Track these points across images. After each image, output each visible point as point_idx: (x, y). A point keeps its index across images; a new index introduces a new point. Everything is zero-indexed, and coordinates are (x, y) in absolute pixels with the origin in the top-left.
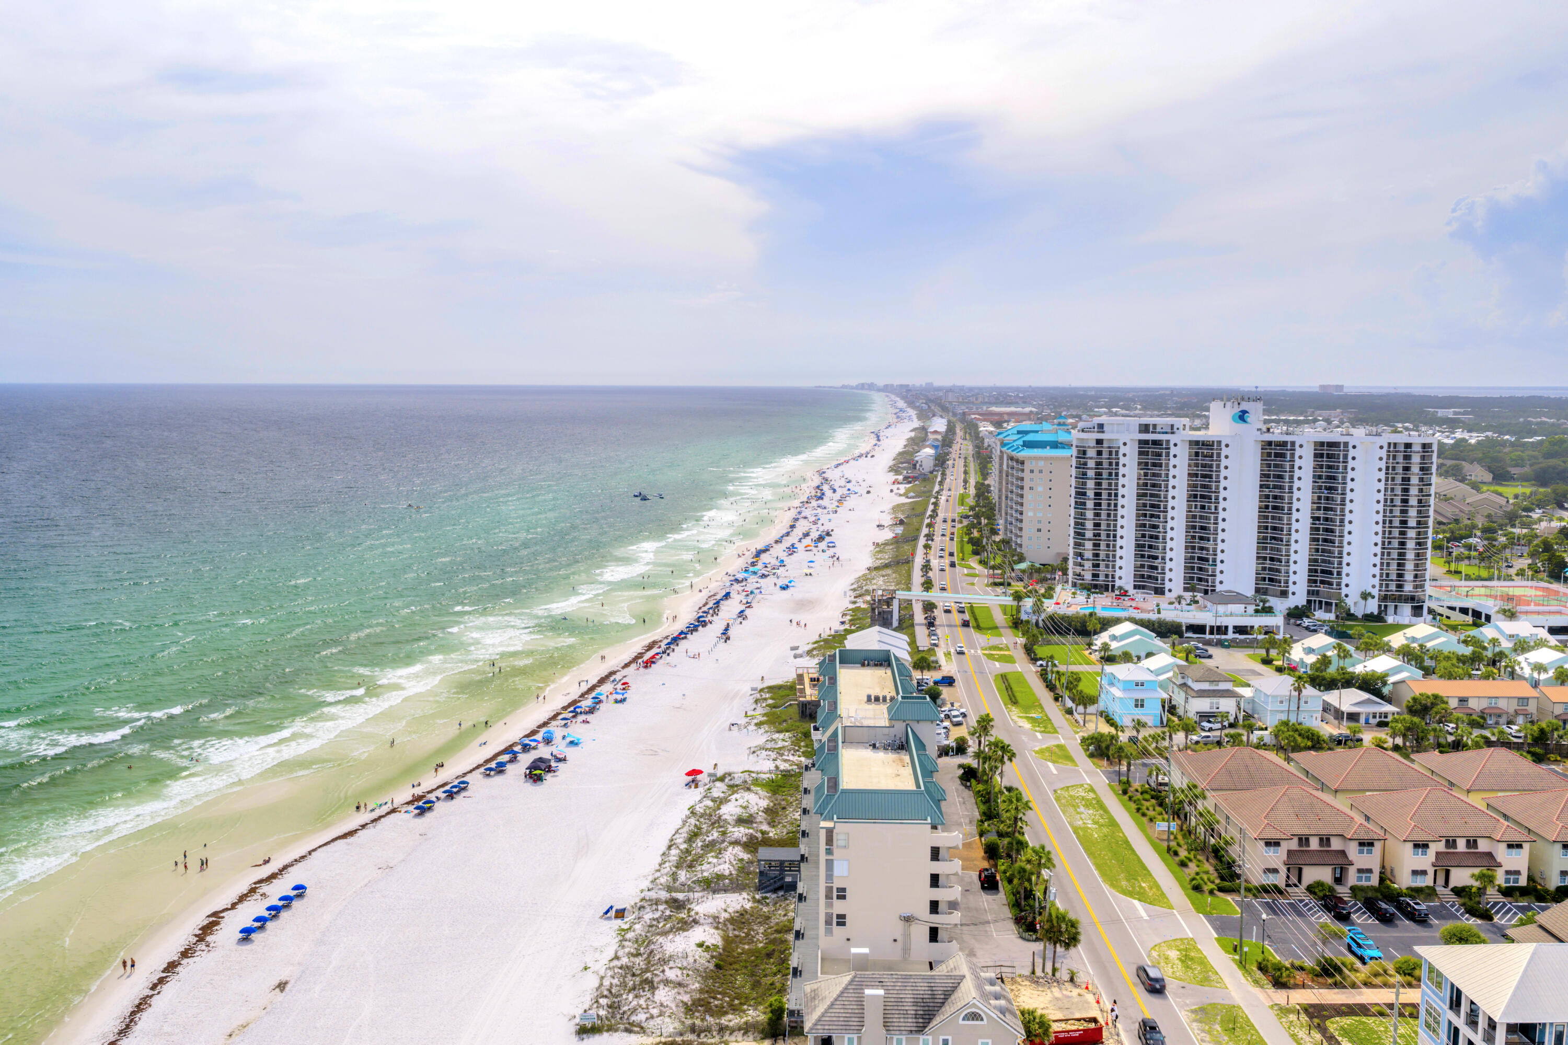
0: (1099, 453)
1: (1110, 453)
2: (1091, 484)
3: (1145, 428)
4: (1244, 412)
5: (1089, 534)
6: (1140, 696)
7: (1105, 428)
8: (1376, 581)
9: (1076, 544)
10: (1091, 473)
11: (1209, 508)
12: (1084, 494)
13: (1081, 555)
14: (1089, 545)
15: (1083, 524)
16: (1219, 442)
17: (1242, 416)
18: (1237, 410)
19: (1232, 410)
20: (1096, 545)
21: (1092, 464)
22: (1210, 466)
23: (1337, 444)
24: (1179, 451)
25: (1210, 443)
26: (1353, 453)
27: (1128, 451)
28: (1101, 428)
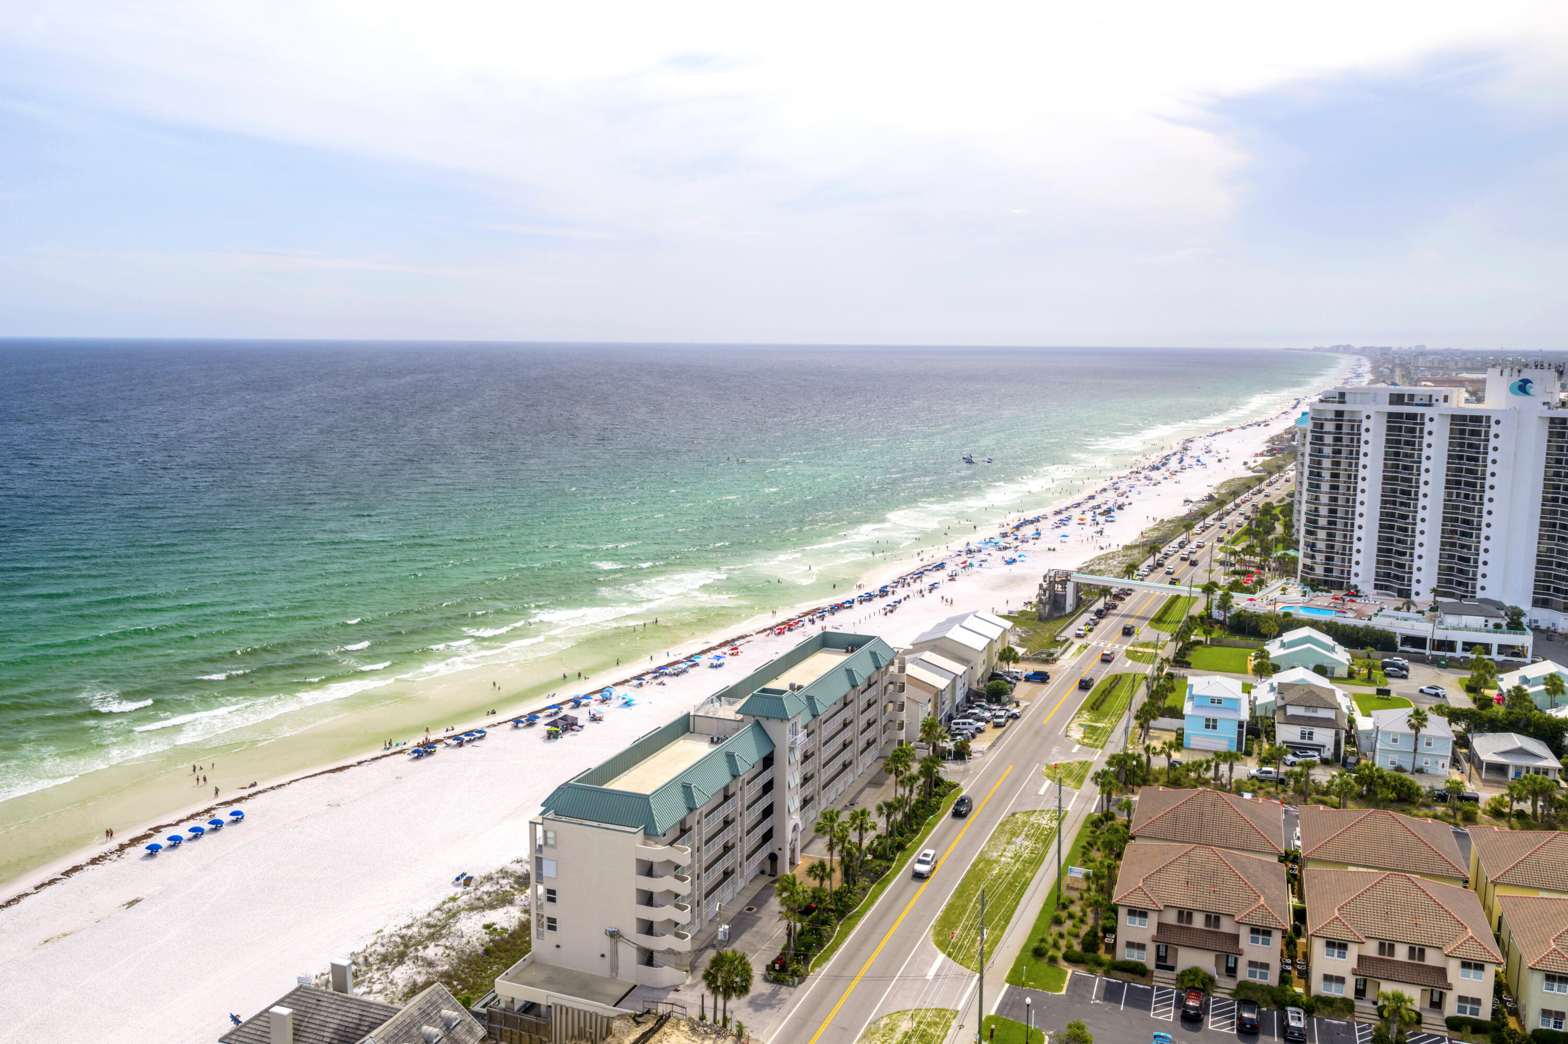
0: (1339, 427)
1: (1352, 428)
2: (1327, 463)
3: (1397, 399)
4: (1526, 382)
5: (1323, 522)
6: (1212, 715)
7: (1347, 398)
9: (1308, 532)
10: (1327, 451)
11: (1474, 498)
12: (1319, 475)
13: (1313, 546)
14: (1322, 534)
15: (1316, 509)
16: (1488, 418)
17: (1523, 387)
18: (1516, 379)
19: (1510, 379)
20: (1331, 536)
21: (1328, 439)
22: (1475, 446)
24: (1433, 427)
25: (1478, 419)
27: (1372, 425)
28: (1342, 397)
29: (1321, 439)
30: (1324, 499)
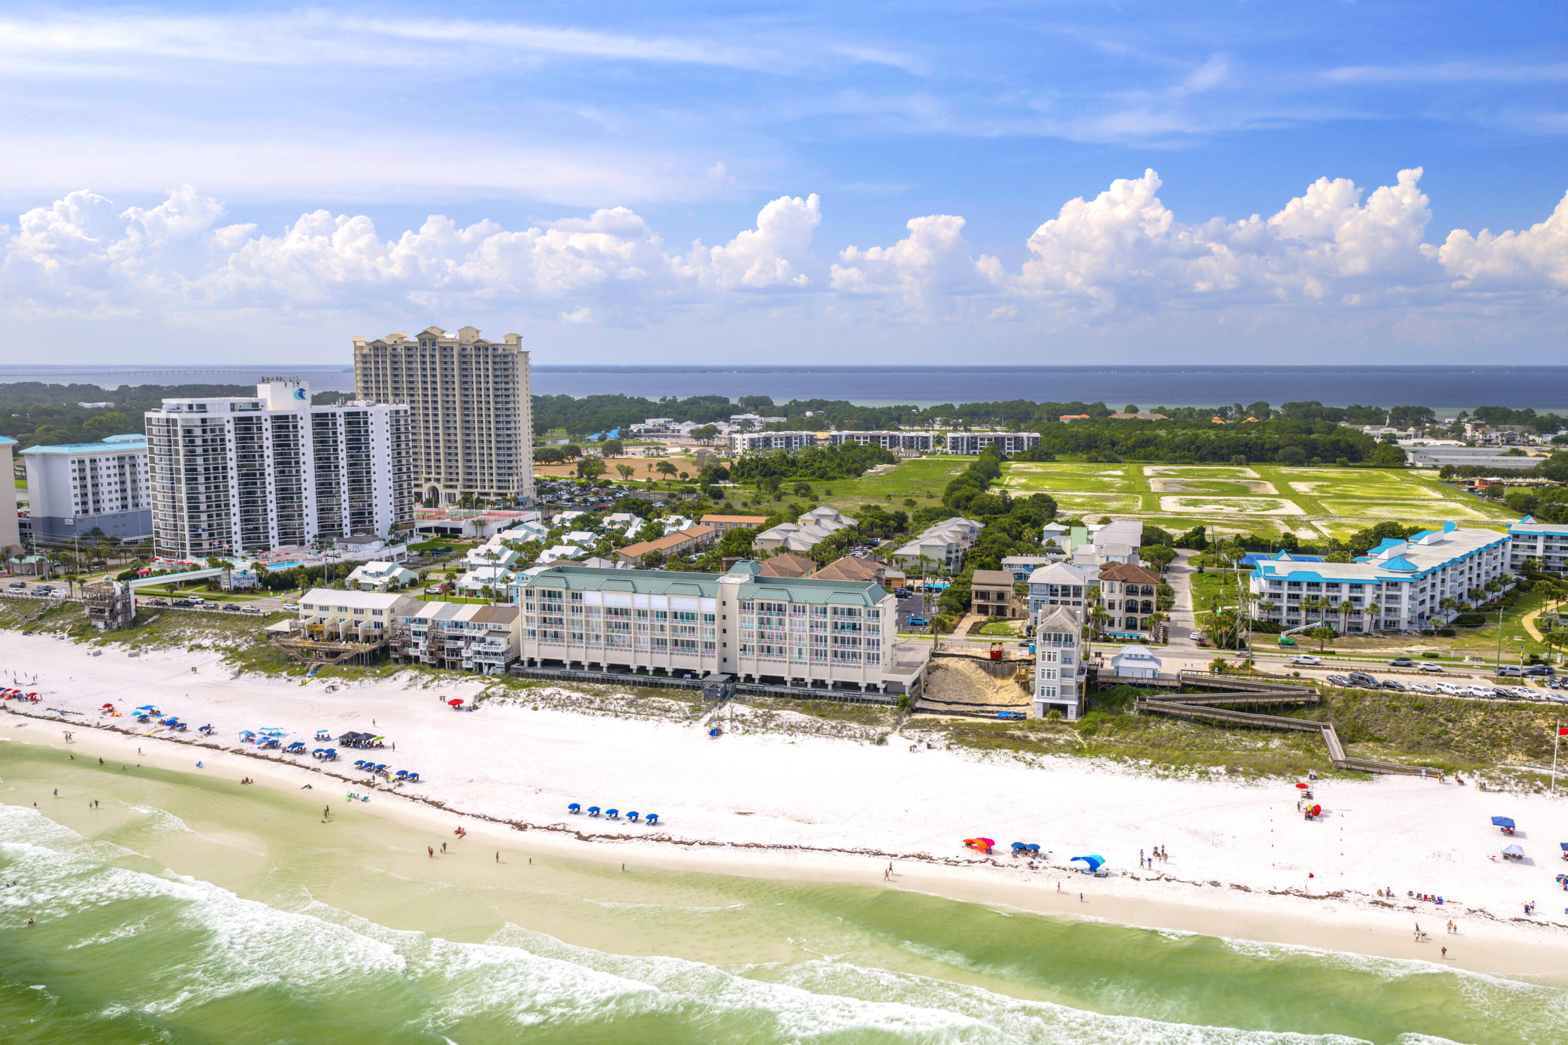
0: (204, 431)
1: (213, 431)
2: (200, 461)
4: (302, 390)
5: (202, 507)
7: (208, 408)
10: (199, 450)
11: (290, 472)
12: (196, 470)
13: (196, 527)
14: (203, 517)
15: (196, 498)
16: (295, 417)
17: (301, 394)
18: (296, 389)
19: (292, 390)
20: (210, 516)
21: (199, 441)
22: (288, 436)
23: (358, 414)
24: (267, 425)
25: (287, 417)
26: (370, 420)
27: (230, 427)
28: (202, 407)
29: (193, 441)
30: (202, 489)
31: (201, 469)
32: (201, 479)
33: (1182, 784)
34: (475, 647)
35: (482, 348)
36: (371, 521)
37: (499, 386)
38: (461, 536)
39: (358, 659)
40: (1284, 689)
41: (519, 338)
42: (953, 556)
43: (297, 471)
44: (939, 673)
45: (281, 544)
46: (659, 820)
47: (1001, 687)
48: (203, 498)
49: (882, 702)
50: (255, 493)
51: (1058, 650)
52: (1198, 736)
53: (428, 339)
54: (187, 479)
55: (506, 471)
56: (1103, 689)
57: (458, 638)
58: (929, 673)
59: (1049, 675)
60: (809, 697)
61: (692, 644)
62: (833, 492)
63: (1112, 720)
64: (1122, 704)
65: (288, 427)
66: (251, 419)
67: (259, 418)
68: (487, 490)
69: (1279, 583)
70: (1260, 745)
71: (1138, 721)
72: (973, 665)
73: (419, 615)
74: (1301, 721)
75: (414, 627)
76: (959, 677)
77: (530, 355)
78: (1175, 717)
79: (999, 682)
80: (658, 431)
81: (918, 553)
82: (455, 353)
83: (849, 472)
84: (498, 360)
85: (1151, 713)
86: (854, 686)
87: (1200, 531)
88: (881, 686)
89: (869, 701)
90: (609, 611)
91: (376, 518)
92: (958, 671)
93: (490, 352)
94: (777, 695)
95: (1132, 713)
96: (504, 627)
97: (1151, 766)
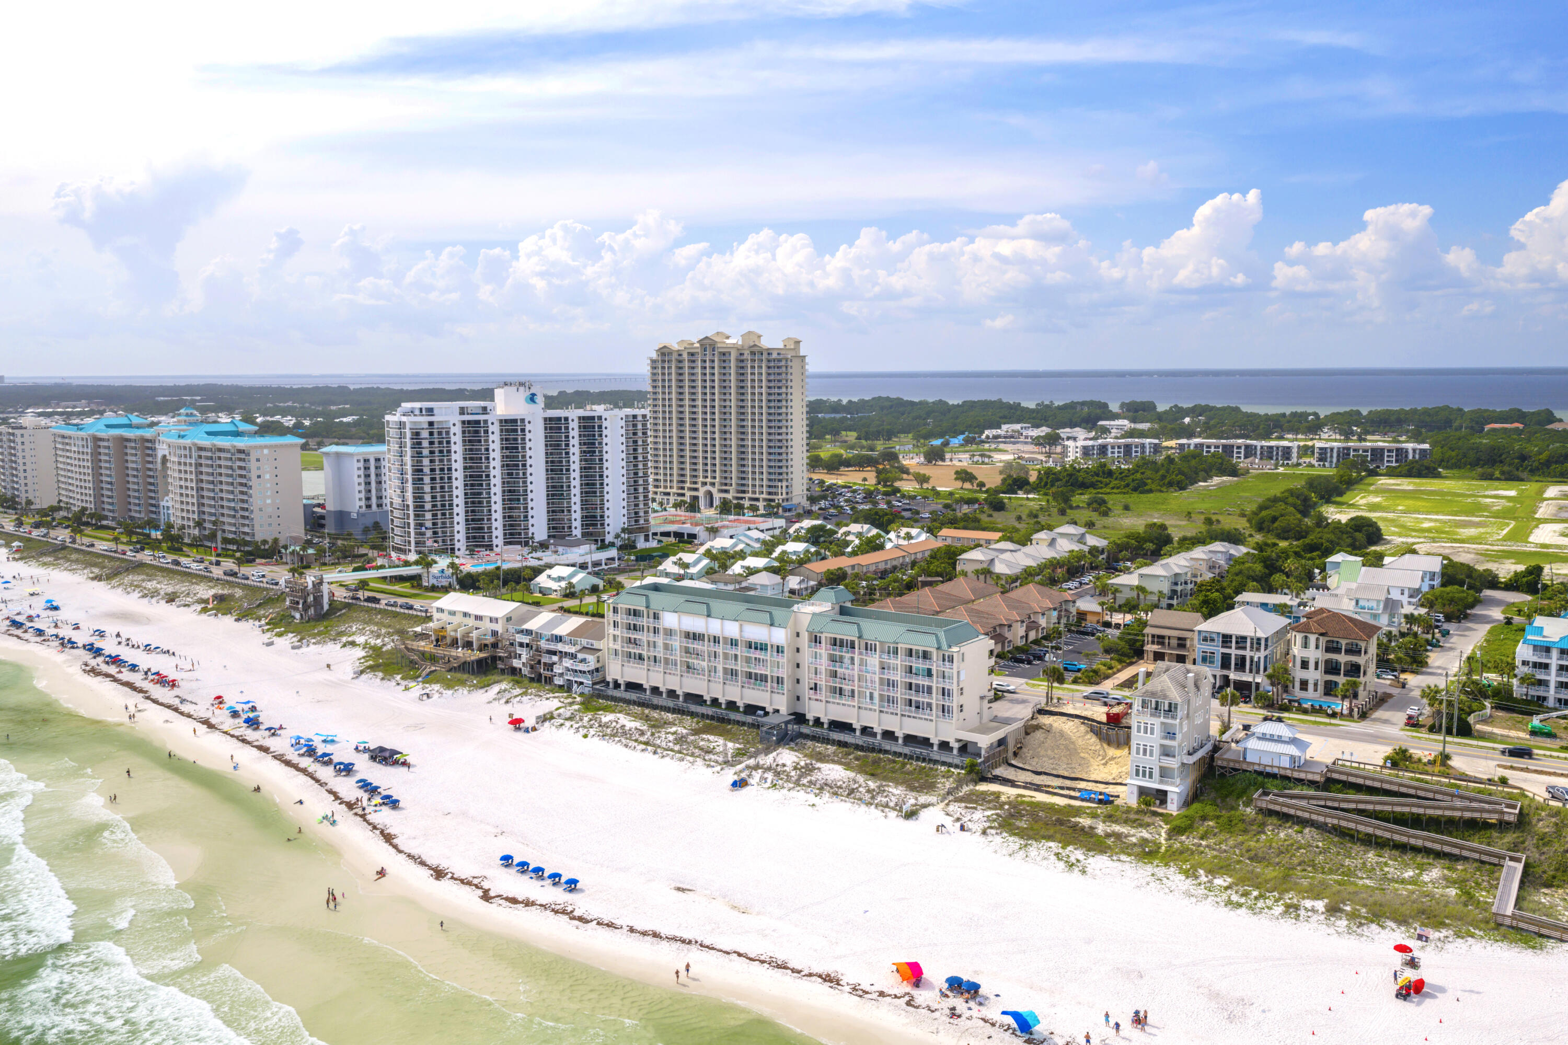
0: (431, 434)
1: (440, 433)
2: (426, 462)
3: (465, 411)
4: (533, 395)
5: (428, 506)
7: (435, 412)
8: (625, 519)
10: (426, 452)
11: (518, 474)
12: (421, 470)
13: (421, 525)
14: (428, 516)
15: (422, 498)
16: (523, 420)
17: (532, 399)
18: (528, 393)
19: (523, 394)
20: (434, 515)
21: (425, 443)
22: (516, 439)
23: (593, 418)
24: (495, 428)
25: (515, 421)
26: (605, 424)
27: (457, 430)
28: (430, 411)
29: (420, 443)
30: (427, 489)
31: (427, 470)
32: (427, 479)
33: (1255, 918)
34: (567, 663)
35: (757, 352)
36: (602, 525)
37: (772, 391)
38: (696, 541)
39: (464, 667)
40: (1471, 800)
41: (798, 343)
42: (1179, 588)
43: (524, 474)
44: (1039, 734)
45: (506, 543)
46: (579, 886)
47: (1113, 759)
48: (428, 498)
49: (950, 765)
50: (481, 494)
51: (1157, 722)
52: (1324, 851)
53: (707, 344)
54: (414, 480)
55: (777, 477)
56: (1222, 775)
57: (554, 653)
58: (1027, 734)
59: (1145, 751)
60: (873, 750)
61: (763, 678)
62: (1131, 506)
63: (1218, 817)
64: (1239, 797)
65: (516, 431)
66: (478, 422)
67: (486, 422)
68: (757, 496)
69: (1548, 650)
70: (1409, 874)
71: (1252, 822)
72: (1083, 728)
73: (525, 626)
74: (1484, 847)
75: (520, 638)
76: (1062, 742)
77: (807, 360)
78: (1304, 823)
79: (1112, 752)
80: (1012, 437)
81: (1136, 583)
82: (733, 358)
83: (1170, 484)
84: (772, 364)
85: (1271, 813)
86: (926, 742)
87: (1536, 571)
88: (956, 745)
89: (936, 762)
90: (687, 635)
91: (607, 521)
92: (1062, 734)
93: (764, 357)
94: (842, 744)
95: (1248, 810)
96: (596, 644)
97: (1227, 888)
